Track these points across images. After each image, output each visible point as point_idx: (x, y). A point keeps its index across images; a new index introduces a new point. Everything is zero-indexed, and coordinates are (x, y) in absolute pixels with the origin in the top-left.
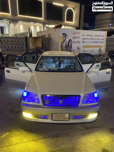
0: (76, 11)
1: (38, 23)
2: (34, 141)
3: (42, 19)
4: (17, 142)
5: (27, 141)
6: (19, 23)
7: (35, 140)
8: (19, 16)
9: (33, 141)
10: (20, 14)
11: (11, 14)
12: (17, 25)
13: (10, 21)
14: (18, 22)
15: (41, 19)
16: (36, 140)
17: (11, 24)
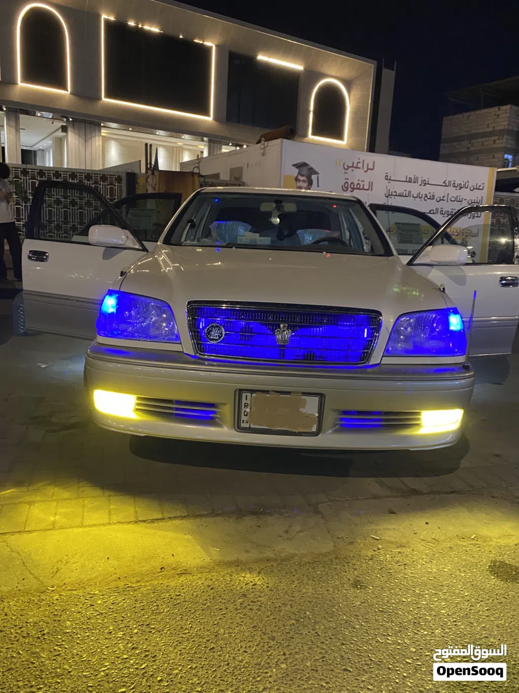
0: (356, 92)
1: (186, 136)
2: (142, 524)
3: (208, 119)
4: (54, 523)
5: (105, 521)
6: (104, 132)
7: (144, 521)
8: (105, 100)
9: (136, 522)
10: (109, 95)
11: (71, 93)
12: (97, 142)
13: (68, 120)
14: (99, 127)
15: (203, 121)
16: (153, 521)
17: (70, 133)
